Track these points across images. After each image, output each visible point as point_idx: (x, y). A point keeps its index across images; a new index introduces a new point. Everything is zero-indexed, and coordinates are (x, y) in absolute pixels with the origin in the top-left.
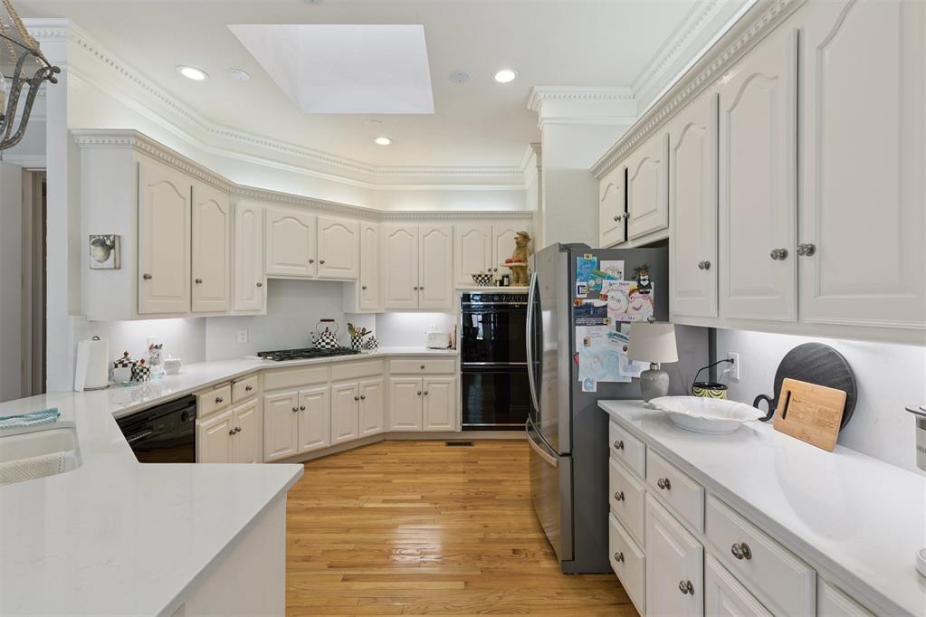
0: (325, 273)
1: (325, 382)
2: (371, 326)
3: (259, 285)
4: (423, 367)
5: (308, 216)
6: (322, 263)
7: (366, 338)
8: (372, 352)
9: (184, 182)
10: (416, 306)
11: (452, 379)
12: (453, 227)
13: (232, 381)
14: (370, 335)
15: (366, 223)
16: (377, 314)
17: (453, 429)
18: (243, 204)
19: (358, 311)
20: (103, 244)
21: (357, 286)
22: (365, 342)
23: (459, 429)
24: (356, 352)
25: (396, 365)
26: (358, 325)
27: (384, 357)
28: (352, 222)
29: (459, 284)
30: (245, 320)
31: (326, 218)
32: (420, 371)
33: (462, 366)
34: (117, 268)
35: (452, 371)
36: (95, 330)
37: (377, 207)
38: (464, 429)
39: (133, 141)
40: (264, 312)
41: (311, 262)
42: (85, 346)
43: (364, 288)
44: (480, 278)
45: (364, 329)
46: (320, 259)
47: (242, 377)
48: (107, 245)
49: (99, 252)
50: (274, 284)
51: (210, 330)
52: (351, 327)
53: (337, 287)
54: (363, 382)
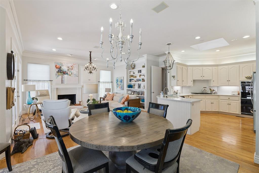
0: (204, 78)
1: (204, 99)
2: (216, 89)
3: (192, 81)
4: (229, 98)
5: (201, 68)
6: (204, 76)
7: (214, 92)
8: (215, 95)
9: (181, 66)
10: (228, 85)
11: (238, 102)
12: (239, 66)
13: (188, 96)
14: (215, 91)
15: (214, 68)
16: (217, 87)
17: (238, 113)
18: (189, 68)
19: (212, 86)
20: (173, 77)
21: (212, 81)
22: (214, 93)
23: (240, 114)
24: (211, 94)
25: (221, 97)
26: (212, 89)
27: (218, 95)
28: (210, 68)
29: (242, 79)
30: (189, 87)
31: (204, 68)
32: (228, 99)
33: (241, 99)
34: (175, 80)
35: (238, 100)
36: (172, 87)
37: (217, 64)
38: (242, 114)
39: (177, 63)
40: (192, 86)
41: (201, 76)
42: (171, 89)
43: (213, 81)
44: (248, 78)
45: (214, 90)
46: (203, 76)
47: (190, 96)
48: (174, 77)
49: (173, 78)
50: (194, 81)
51: (183, 88)
52: (210, 89)
53: (208, 81)
54: (213, 100)
